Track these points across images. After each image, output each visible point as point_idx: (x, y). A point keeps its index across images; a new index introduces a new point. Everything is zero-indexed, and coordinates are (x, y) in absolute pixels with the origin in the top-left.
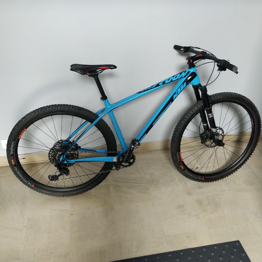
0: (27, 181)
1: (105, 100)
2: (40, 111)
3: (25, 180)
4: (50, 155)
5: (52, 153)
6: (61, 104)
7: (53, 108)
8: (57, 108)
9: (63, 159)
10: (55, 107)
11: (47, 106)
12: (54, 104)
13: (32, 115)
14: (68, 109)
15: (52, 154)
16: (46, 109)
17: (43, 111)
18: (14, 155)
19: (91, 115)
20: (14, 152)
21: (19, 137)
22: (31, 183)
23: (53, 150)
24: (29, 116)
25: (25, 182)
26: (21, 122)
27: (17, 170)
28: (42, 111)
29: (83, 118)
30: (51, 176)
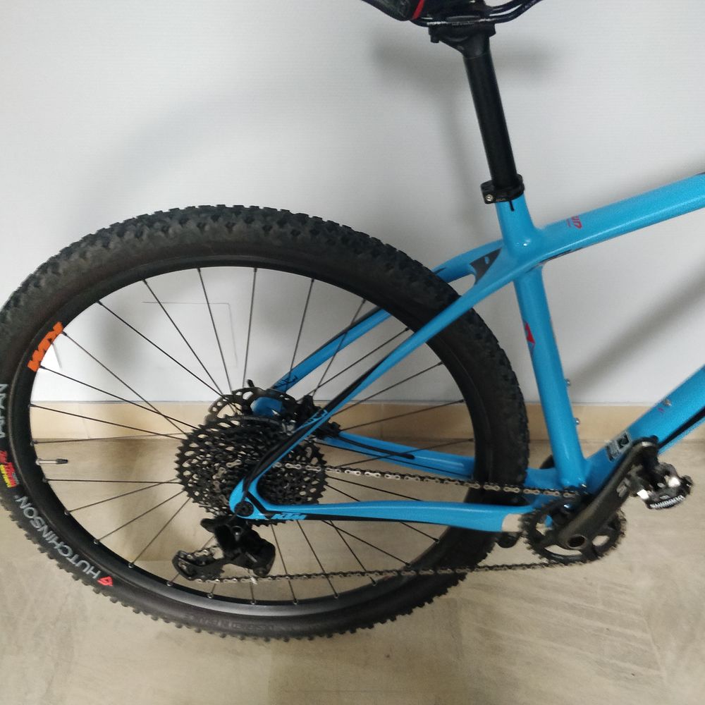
0: (77, 561)
1: (509, 199)
2: (132, 235)
3: (71, 557)
4: (186, 465)
5: (193, 457)
6: (254, 209)
7: (207, 228)
8: (229, 226)
9: (248, 500)
10: (215, 218)
11: (174, 212)
12: (214, 205)
13: (89, 255)
14: (290, 236)
15: (195, 461)
16: (165, 230)
17: (150, 237)
18: (12, 445)
19: (414, 284)
20: (10, 431)
21: (31, 363)
22: (95, 570)
23: (200, 441)
24: (72, 259)
25: (69, 562)
26: (32, 288)
27: (31, 513)
28: (145, 237)
29: (366, 296)
30: (186, 558)
